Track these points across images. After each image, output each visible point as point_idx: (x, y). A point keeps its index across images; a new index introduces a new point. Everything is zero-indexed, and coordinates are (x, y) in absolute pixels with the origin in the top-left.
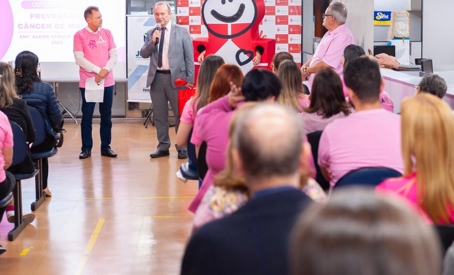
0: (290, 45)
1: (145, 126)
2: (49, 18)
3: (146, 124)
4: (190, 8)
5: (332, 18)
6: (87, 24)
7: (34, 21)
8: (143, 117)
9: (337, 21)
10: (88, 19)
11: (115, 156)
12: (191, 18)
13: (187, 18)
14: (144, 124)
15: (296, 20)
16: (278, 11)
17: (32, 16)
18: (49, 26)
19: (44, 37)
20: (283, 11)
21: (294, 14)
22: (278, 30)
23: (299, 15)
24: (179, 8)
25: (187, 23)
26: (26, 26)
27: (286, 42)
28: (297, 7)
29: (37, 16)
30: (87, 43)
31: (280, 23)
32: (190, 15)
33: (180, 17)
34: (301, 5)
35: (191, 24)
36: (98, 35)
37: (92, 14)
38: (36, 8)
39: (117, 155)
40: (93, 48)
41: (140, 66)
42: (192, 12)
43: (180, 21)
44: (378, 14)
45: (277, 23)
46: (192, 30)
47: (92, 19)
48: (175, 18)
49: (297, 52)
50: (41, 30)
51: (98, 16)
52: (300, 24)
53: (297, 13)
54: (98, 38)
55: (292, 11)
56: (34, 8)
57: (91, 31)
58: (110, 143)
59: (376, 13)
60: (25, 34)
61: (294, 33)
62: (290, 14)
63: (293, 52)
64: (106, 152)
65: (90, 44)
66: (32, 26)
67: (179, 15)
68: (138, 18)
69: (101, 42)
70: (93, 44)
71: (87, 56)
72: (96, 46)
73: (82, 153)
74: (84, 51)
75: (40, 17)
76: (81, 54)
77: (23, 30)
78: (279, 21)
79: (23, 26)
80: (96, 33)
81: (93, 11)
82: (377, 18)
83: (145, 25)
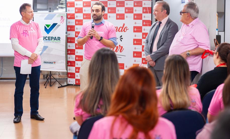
0: (143, 34)
1: (45, 86)
3: (46, 85)
4: (76, 8)
5: (188, 14)
6: (21, 17)
8: (44, 79)
9: (192, 17)
10: (22, 13)
11: (42, 120)
12: (76, 15)
13: (74, 15)
14: (45, 85)
15: (147, 16)
16: (136, 11)
20: (138, 10)
21: (146, 12)
22: (135, 23)
23: (150, 13)
24: (68, 8)
25: (74, 18)
27: (141, 31)
28: (149, 8)
30: (21, 32)
31: (137, 19)
32: (76, 12)
33: (69, 14)
34: (151, 7)
35: (76, 18)
36: (29, 26)
37: (26, 9)
39: (44, 119)
40: (26, 36)
42: (77, 11)
43: (69, 17)
45: (134, 19)
46: (77, 23)
47: (25, 13)
48: (66, 14)
51: (31, 11)
52: (150, 19)
53: (148, 12)
54: (30, 29)
55: (145, 11)
57: (24, 23)
58: (38, 109)
61: (146, 25)
62: (143, 12)
64: (35, 116)
65: (24, 33)
67: (68, 12)
68: (40, 14)
69: (32, 32)
70: (25, 33)
71: (21, 42)
72: (28, 35)
73: (15, 118)
74: (19, 38)
76: (16, 41)
78: (136, 17)
80: (28, 25)
81: (27, 7)
83: (45, 19)
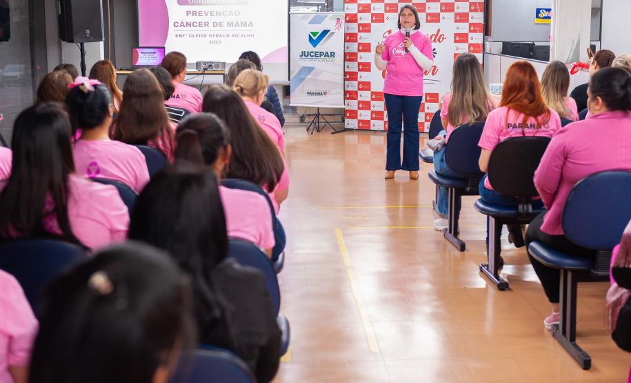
0: (470, 45)
1: (311, 132)
2: (206, 15)
7: (191, 19)
12: (359, 15)
13: (355, 16)
14: (308, 130)
15: (477, 18)
17: (188, 13)
18: (207, 24)
19: (201, 36)
20: (463, 7)
21: (475, 10)
22: (458, 28)
24: (346, 5)
25: (355, 21)
26: (182, 24)
27: (466, 41)
28: (479, 3)
29: (194, 13)
31: (460, 21)
32: (359, 12)
33: (349, 15)
34: (483, 1)
35: (359, 22)
38: (194, 4)
41: (304, 68)
42: (361, 9)
43: (349, 19)
44: (541, 11)
45: (456, 21)
46: (361, 28)
48: (344, 15)
49: (478, 52)
50: (198, 28)
52: (482, 22)
53: (479, 10)
56: (191, 5)
59: (538, 11)
60: (181, 33)
61: (474, 31)
62: (471, 11)
63: (475, 52)
66: (189, 24)
68: (302, 15)
75: (197, 14)
77: (178, 28)
78: (458, 18)
79: (180, 24)
82: (540, 15)
83: (310, 23)
